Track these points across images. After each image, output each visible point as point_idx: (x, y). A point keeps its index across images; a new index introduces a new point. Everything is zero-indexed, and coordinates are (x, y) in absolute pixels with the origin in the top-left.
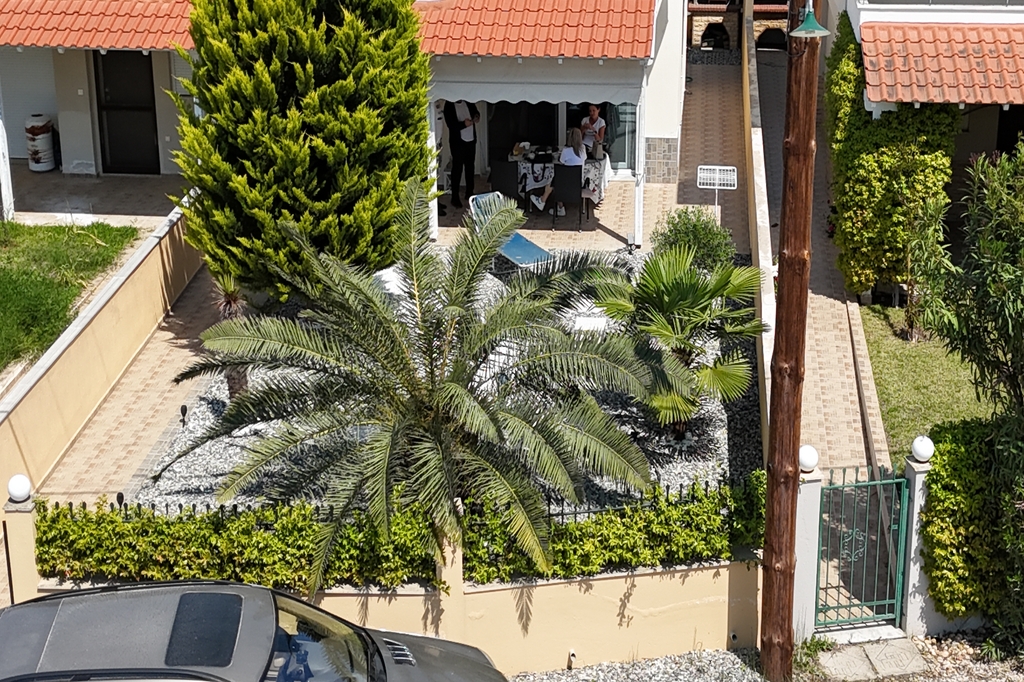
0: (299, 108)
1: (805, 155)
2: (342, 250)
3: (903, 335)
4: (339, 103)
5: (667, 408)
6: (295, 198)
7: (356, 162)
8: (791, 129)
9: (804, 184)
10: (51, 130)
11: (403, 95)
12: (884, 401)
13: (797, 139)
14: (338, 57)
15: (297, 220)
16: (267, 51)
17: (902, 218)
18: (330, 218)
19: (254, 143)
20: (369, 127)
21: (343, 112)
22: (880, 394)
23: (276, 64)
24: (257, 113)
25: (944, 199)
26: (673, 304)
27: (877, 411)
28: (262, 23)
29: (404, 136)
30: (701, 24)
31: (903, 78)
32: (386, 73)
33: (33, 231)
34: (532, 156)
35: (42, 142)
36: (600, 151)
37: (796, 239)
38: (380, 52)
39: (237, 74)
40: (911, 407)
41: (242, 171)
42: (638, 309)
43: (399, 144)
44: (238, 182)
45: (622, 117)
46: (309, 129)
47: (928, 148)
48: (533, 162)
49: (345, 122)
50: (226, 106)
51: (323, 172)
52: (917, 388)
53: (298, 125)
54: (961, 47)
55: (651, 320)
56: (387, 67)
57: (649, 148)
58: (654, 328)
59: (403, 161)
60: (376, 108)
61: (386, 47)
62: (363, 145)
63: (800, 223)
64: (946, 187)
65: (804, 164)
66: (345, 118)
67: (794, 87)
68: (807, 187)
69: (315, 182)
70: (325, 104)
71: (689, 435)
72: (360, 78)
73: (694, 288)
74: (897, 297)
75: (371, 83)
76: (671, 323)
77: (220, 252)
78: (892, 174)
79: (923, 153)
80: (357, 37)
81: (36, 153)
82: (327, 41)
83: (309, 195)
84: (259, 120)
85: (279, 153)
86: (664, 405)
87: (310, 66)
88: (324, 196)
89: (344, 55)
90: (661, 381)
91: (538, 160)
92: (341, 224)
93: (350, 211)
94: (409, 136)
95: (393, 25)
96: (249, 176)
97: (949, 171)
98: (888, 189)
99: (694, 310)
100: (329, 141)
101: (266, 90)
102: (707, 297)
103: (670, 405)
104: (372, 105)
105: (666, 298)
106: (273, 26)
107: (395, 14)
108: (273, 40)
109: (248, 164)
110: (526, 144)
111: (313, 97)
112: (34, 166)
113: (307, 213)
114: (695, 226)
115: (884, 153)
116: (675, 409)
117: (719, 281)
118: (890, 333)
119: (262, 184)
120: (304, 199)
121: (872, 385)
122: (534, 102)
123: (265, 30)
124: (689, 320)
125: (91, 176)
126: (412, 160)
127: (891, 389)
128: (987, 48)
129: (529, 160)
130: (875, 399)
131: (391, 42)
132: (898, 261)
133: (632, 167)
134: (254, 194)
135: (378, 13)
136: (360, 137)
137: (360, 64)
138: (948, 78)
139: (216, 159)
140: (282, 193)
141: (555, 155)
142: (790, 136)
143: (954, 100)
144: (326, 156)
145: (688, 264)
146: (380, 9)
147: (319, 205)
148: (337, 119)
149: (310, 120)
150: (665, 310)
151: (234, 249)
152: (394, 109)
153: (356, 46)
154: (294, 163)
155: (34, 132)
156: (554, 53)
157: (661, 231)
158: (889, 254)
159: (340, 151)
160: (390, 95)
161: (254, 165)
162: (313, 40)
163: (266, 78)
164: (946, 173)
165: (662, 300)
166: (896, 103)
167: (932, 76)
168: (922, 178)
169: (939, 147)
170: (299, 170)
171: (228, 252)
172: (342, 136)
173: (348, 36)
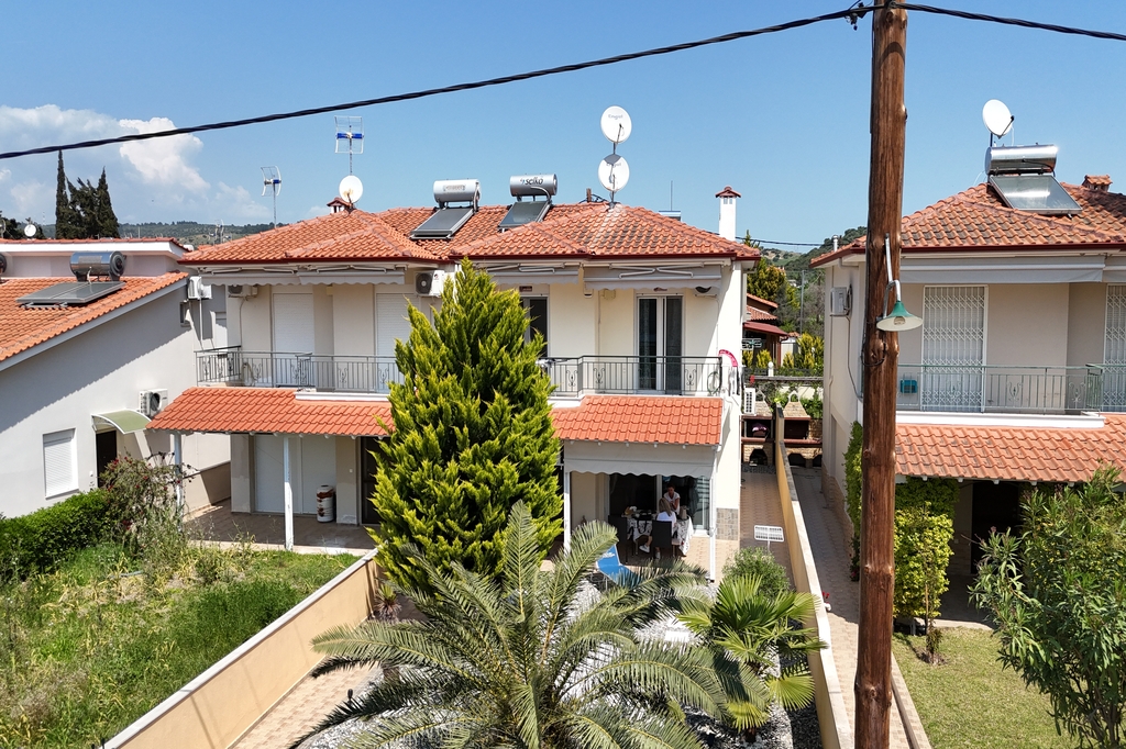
0: (457, 460)
1: (886, 466)
2: (484, 569)
3: (924, 658)
4: (487, 457)
5: (742, 714)
6: (450, 528)
7: (498, 501)
8: (871, 440)
9: (886, 496)
10: (332, 495)
11: (537, 456)
12: (923, 717)
13: (878, 448)
14: (489, 425)
15: (451, 544)
16: (436, 417)
17: (917, 565)
18: (475, 543)
19: (422, 486)
20: (507, 475)
21: (490, 463)
22: (919, 709)
23: (441, 427)
24: (425, 463)
25: (948, 552)
26: (744, 622)
27: (919, 725)
28: (434, 398)
29: (537, 486)
30: (749, 449)
31: (912, 459)
32: (524, 438)
33: (301, 558)
34: (638, 515)
35: (326, 503)
36: (685, 515)
37: (879, 553)
38: (521, 424)
39: (414, 434)
40: (948, 723)
41: (413, 506)
42: (714, 624)
43: (534, 491)
44: (409, 515)
45: (700, 495)
46: (463, 476)
47: (935, 511)
48: (638, 520)
49: (490, 471)
50: (405, 459)
51: (473, 508)
52: (949, 706)
53: (455, 472)
54: (952, 440)
55: (726, 636)
56: (525, 434)
57: (718, 515)
58: (728, 642)
59: (535, 504)
60: (514, 462)
61: (526, 420)
62: (502, 488)
63: (883, 536)
64: (950, 543)
65: (886, 475)
66: (489, 468)
67: (873, 397)
68: (889, 499)
69: (466, 516)
70: (476, 458)
71: (758, 737)
72: (505, 440)
73: (762, 608)
74: (914, 628)
75: (513, 444)
76: (742, 638)
77: (396, 569)
78: (908, 530)
79: (930, 515)
80: (503, 411)
81: (322, 510)
82: (482, 413)
83: (462, 525)
84: (426, 467)
85: (440, 493)
86: (740, 711)
87: (466, 429)
88: (471, 528)
89: (493, 423)
90: (737, 691)
91: (641, 518)
92: (483, 549)
93: (490, 539)
94: (540, 486)
95: (532, 405)
96: (417, 510)
97: (952, 530)
98: (904, 542)
99: (763, 628)
100: (477, 486)
101: (432, 445)
102: (773, 617)
103: (745, 711)
104: (512, 460)
105: (739, 617)
106: (441, 400)
107: (534, 398)
108: (441, 409)
109: (417, 501)
110: (634, 508)
111: (467, 453)
112: (320, 519)
113: (457, 538)
114: (757, 563)
115: (899, 514)
116: (749, 714)
117: (782, 604)
118: (914, 656)
119: (427, 517)
120: (457, 528)
121: (910, 701)
122: (638, 474)
123: (435, 403)
124: (758, 637)
125: (353, 525)
126: (543, 503)
127: (927, 706)
128: (972, 441)
129: (636, 518)
130: (915, 713)
131: (529, 417)
132: (915, 598)
133: (707, 528)
134: (419, 524)
135: (521, 397)
136: (500, 482)
137: (504, 430)
138: (947, 460)
139: (396, 498)
140: (440, 524)
141: (654, 516)
142: (870, 446)
143: (955, 474)
144: (474, 497)
145: (756, 590)
146: (523, 394)
147: (468, 534)
148: (484, 468)
149: (466, 469)
150: (739, 628)
151: (405, 567)
152: (530, 465)
153: (502, 417)
154: (449, 500)
155: (321, 496)
156: (651, 440)
157: (730, 565)
158: (907, 593)
159: (483, 492)
160: (526, 454)
161: (422, 502)
162: (469, 410)
163: (433, 436)
164: (949, 532)
165: (734, 618)
166: (907, 476)
167: (934, 459)
168: (931, 534)
169: (942, 511)
170: (452, 506)
171: (402, 569)
172: (487, 482)
173: (496, 409)
